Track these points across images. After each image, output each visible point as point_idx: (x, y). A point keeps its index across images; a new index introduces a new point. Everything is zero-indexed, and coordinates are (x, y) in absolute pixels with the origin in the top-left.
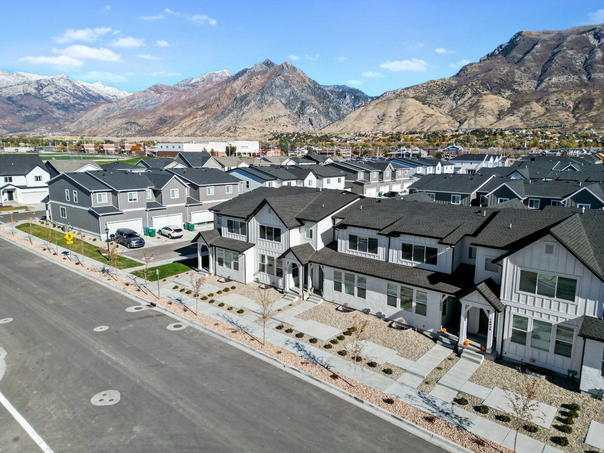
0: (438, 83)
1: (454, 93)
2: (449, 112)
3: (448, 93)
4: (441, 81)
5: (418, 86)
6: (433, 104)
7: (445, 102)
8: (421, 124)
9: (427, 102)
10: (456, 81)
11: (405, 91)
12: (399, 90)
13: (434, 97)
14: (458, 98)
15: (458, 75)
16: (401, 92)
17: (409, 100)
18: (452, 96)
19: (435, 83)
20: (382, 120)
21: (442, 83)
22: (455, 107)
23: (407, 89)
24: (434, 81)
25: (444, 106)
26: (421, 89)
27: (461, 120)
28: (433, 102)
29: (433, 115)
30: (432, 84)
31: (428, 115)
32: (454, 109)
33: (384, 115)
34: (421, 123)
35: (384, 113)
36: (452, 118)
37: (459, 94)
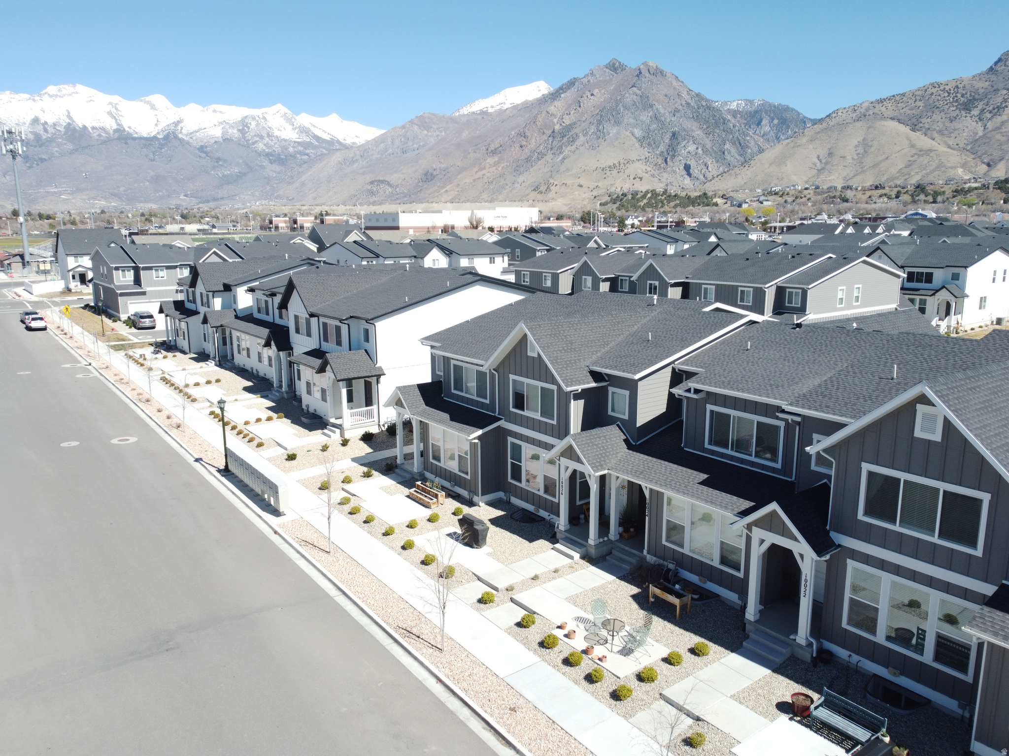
0: (947, 88)
1: (980, 107)
2: (967, 145)
3: (967, 107)
4: (954, 84)
5: (903, 95)
6: (935, 129)
7: (960, 126)
8: (907, 170)
9: (921, 125)
10: (987, 83)
11: (877, 106)
12: (865, 105)
13: (937, 116)
14: (989, 115)
15: (991, 69)
16: (868, 109)
17: (883, 123)
18: (975, 112)
19: (942, 88)
20: (826, 163)
21: (957, 87)
22: (980, 133)
23: (881, 101)
24: (939, 85)
25: (957, 132)
26: (911, 101)
27: (992, 160)
28: (935, 127)
29: (931, 151)
30: (934, 90)
31: (920, 151)
32: (980, 137)
33: (830, 154)
34: (906, 167)
35: (829, 149)
36: (973, 156)
37: (991, 108)
